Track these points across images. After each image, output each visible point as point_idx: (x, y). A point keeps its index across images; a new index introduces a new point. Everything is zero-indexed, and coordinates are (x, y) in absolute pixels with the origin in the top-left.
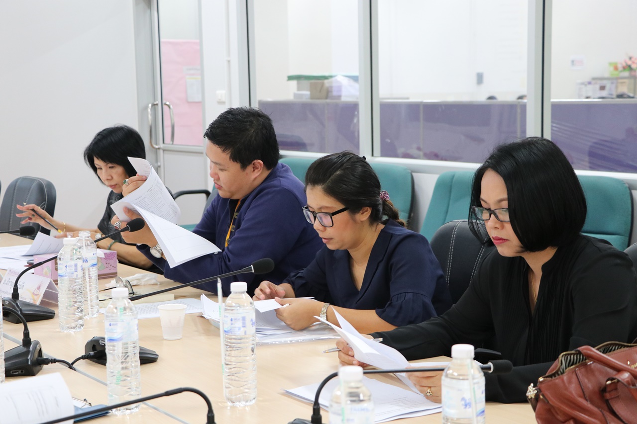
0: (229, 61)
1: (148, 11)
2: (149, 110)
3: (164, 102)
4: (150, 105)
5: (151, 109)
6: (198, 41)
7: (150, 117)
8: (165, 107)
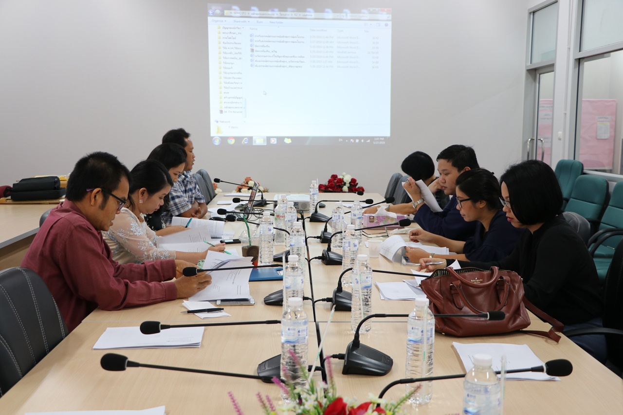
0: (566, 114)
1: (534, 83)
2: (528, 143)
3: (538, 138)
4: (530, 140)
5: (530, 142)
6: (552, 100)
7: (528, 146)
8: (539, 141)
